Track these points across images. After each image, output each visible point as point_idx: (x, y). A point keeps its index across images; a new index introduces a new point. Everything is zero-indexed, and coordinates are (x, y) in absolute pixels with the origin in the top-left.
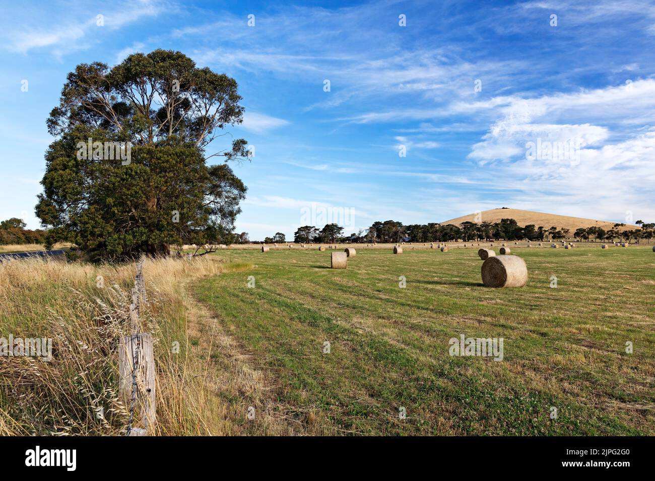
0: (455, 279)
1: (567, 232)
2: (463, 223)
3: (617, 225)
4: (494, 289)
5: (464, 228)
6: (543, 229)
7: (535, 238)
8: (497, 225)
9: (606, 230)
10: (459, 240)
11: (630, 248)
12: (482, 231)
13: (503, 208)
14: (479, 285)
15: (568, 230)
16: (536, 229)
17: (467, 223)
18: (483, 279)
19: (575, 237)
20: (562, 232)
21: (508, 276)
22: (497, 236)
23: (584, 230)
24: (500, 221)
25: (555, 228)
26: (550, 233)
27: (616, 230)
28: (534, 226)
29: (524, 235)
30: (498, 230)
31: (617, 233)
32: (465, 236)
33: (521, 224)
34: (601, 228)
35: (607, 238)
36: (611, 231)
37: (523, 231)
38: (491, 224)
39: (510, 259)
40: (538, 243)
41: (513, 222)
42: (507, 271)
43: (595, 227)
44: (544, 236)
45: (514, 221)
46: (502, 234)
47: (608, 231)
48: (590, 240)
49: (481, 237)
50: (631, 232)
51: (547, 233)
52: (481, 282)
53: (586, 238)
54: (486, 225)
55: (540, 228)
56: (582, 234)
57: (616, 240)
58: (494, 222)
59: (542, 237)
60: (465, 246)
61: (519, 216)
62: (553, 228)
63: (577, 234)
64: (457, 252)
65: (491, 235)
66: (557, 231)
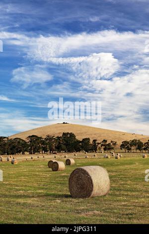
1: (115, 144)
2: (29, 137)
5: (31, 142)
6: (97, 142)
7: (90, 150)
8: (59, 138)
10: (26, 153)
12: (46, 144)
13: (64, 123)
15: (116, 142)
17: (33, 136)
19: (121, 149)
20: (112, 144)
21: (94, 186)
22: (59, 149)
23: (128, 143)
24: (61, 135)
25: (106, 141)
26: (102, 145)
28: (89, 139)
29: (82, 147)
30: (59, 143)
32: (31, 149)
33: (79, 138)
35: (145, 149)
36: (147, 143)
37: (81, 144)
38: (54, 137)
39: (94, 169)
40: (93, 154)
41: (72, 135)
42: (93, 181)
43: (136, 140)
44: (98, 148)
45: (73, 134)
46: (64, 147)
47: (145, 143)
49: (45, 150)
51: (100, 145)
53: (129, 149)
54: (49, 138)
55: (95, 141)
56: (126, 146)
58: (56, 136)
59: (96, 149)
60: (32, 158)
61: (77, 130)
62: (104, 141)
63: (122, 146)
64: (25, 164)
65: (54, 148)
66: (107, 143)
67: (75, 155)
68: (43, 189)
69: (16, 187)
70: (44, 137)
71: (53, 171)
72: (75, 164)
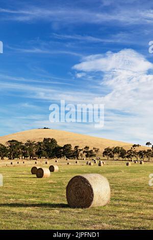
0: (31, 199)
1: (97, 151)
2: (9, 142)
3: (134, 146)
4: (81, 210)
5: (10, 146)
6: (79, 148)
7: (72, 156)
8: (39, 143)
9: (127, 149)
10: (5, 158)
11: (145, 165)
12: (27, 149)
13: (45, 128)
14: (63, 206)
15: (98, 149)
16: (73, 148)
17: (13, 141)
18: (68, 200)
19: (104, 156)
20: (94, 150)
21: (94, 195)
22: (39, 154)
23: (111, 150)
24: (42, 141)
25: (88, 148)
26: (84, 152)
27: (134, 150)
28: (70, 145)
29: (63, 153)
30: (40, 149)
31: (134, 152)
32: (10, 154)
33: (61, 144)
34: (123, 148)
35: (127, 157)
36: (130, 150)
37: (62, 150)
38: (35, 143)
39: (95, 178)
40: (75, 161)
41: (53, 141)
42: (94, 190)
43: (119, 148)
44: (79, 155)
45: (55, 140)
46: (44, 152)
47: (128, 151)
48: (115, 158)
49: (25, 155)
50: (144, 152)
51: (82, 152)
52: (66, 203)
53: (112, 157)
54: (30, 144)
55: (76, 147)
56: (109, 153)
57: (134, 159)
58: (37, 141)
59: (78, 155)
60: (12, 163)
61: (58, 136)
62: (86, 147)
63: (105, 153)
64: (6, 170)
65: (34, 153)
66: (89, 150)
67: (56, 161)
68: (34, 197)
69: (4, 195)
70: (24, 142)
71: (38, 177)
72: (59, 171)
